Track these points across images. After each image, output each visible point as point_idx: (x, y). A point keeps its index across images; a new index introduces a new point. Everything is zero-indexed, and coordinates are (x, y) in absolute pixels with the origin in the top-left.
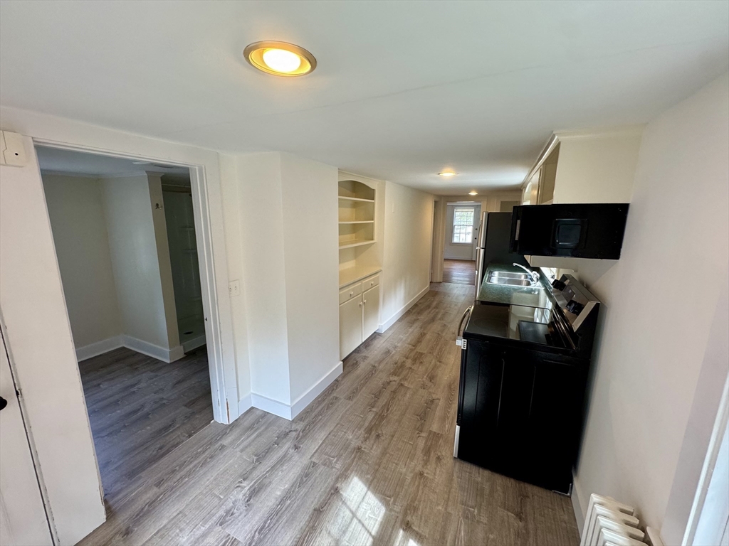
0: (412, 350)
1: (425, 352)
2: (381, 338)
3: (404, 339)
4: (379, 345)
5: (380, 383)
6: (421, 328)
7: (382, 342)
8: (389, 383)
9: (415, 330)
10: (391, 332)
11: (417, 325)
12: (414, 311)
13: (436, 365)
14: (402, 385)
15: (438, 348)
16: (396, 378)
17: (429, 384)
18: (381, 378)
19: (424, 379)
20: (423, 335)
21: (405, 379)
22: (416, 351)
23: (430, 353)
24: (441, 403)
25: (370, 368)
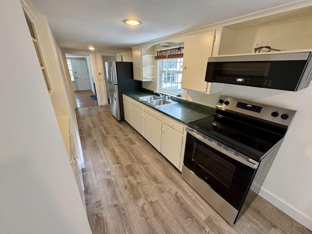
0: (121, 167)
1: (130, 163)
2: (88, 173)
3: (106, 161)
4: (95, 180)
5: (140, 218)
6: (105, 146)
9: (104, 150)
10: (90, 163)
11: (100, 145)
12: (84, 135)
13: (145, 168)
14: (151, 202)
15: (132, 155)
16: (141, 202)
17: (160, 186)
19: (154, 185)
20: (113, 151)
21: (146, 196)
22: (124, 166)
23: (133, 162)
24: (180, 194)
25: (116, 211)
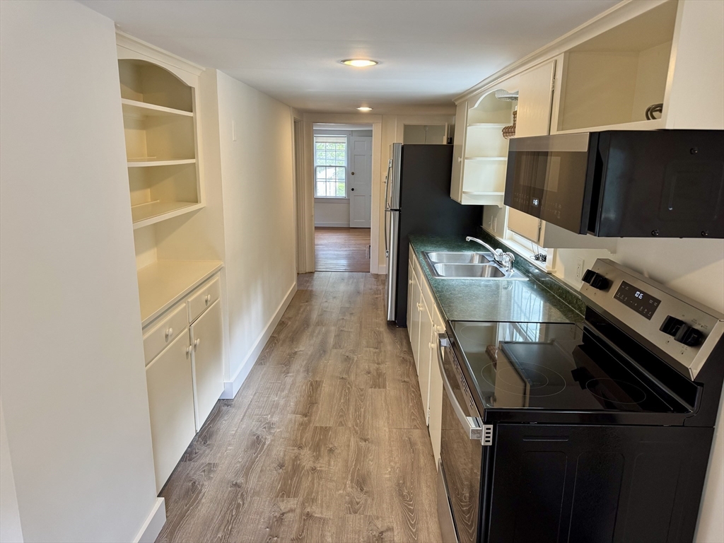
0: (304, 426)
1: (331, 424)
2: (233, 410)
3: (282, 402)
4: (234, 428)
5: (262, 526)
6: (307, 371)
7: (237, 420)
8: (280, 519)
9: (297, 378)
10: (250, 394)
11: (298, 365)
12: (282, 336)
13: (359, 449)
14: (309, 516)
15: (352, 409)
16: (292, 503)
18: (260, 510)
19: (349, 489)
20: (315, 387)
21: (310, 499)
22: (311, 426)
23: (341, 424)
24: (398, 537)
25: (230, 492)
